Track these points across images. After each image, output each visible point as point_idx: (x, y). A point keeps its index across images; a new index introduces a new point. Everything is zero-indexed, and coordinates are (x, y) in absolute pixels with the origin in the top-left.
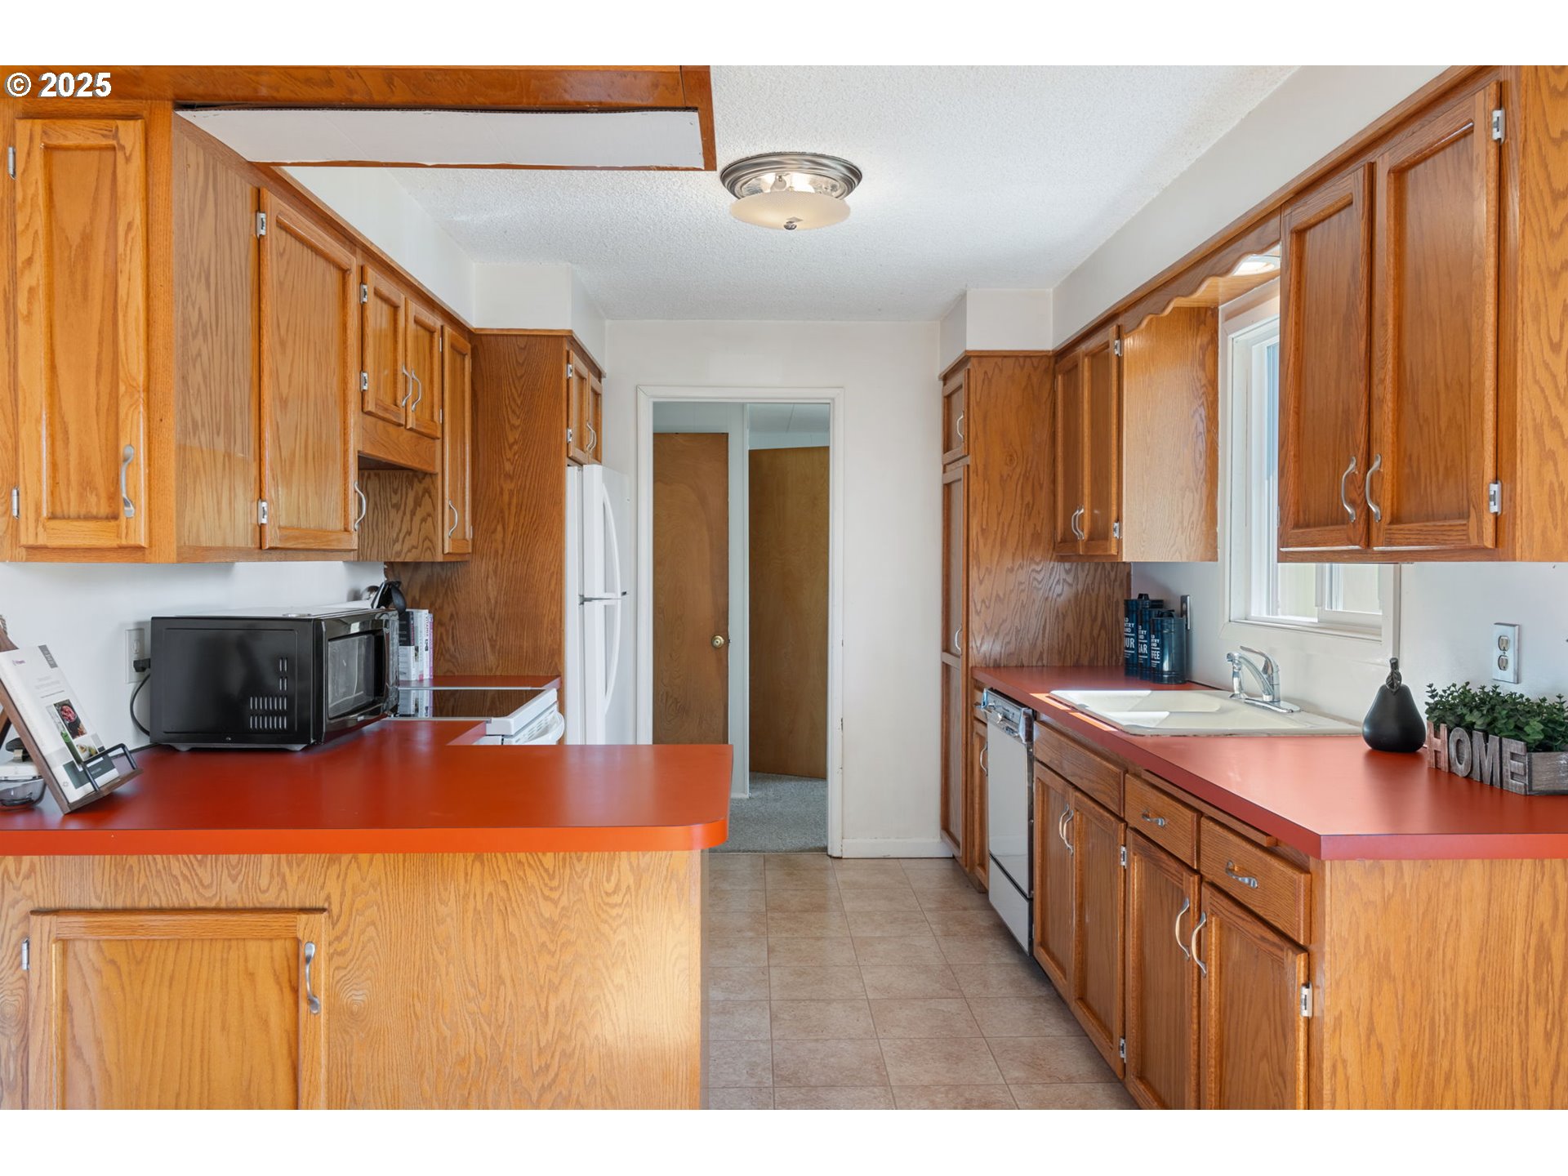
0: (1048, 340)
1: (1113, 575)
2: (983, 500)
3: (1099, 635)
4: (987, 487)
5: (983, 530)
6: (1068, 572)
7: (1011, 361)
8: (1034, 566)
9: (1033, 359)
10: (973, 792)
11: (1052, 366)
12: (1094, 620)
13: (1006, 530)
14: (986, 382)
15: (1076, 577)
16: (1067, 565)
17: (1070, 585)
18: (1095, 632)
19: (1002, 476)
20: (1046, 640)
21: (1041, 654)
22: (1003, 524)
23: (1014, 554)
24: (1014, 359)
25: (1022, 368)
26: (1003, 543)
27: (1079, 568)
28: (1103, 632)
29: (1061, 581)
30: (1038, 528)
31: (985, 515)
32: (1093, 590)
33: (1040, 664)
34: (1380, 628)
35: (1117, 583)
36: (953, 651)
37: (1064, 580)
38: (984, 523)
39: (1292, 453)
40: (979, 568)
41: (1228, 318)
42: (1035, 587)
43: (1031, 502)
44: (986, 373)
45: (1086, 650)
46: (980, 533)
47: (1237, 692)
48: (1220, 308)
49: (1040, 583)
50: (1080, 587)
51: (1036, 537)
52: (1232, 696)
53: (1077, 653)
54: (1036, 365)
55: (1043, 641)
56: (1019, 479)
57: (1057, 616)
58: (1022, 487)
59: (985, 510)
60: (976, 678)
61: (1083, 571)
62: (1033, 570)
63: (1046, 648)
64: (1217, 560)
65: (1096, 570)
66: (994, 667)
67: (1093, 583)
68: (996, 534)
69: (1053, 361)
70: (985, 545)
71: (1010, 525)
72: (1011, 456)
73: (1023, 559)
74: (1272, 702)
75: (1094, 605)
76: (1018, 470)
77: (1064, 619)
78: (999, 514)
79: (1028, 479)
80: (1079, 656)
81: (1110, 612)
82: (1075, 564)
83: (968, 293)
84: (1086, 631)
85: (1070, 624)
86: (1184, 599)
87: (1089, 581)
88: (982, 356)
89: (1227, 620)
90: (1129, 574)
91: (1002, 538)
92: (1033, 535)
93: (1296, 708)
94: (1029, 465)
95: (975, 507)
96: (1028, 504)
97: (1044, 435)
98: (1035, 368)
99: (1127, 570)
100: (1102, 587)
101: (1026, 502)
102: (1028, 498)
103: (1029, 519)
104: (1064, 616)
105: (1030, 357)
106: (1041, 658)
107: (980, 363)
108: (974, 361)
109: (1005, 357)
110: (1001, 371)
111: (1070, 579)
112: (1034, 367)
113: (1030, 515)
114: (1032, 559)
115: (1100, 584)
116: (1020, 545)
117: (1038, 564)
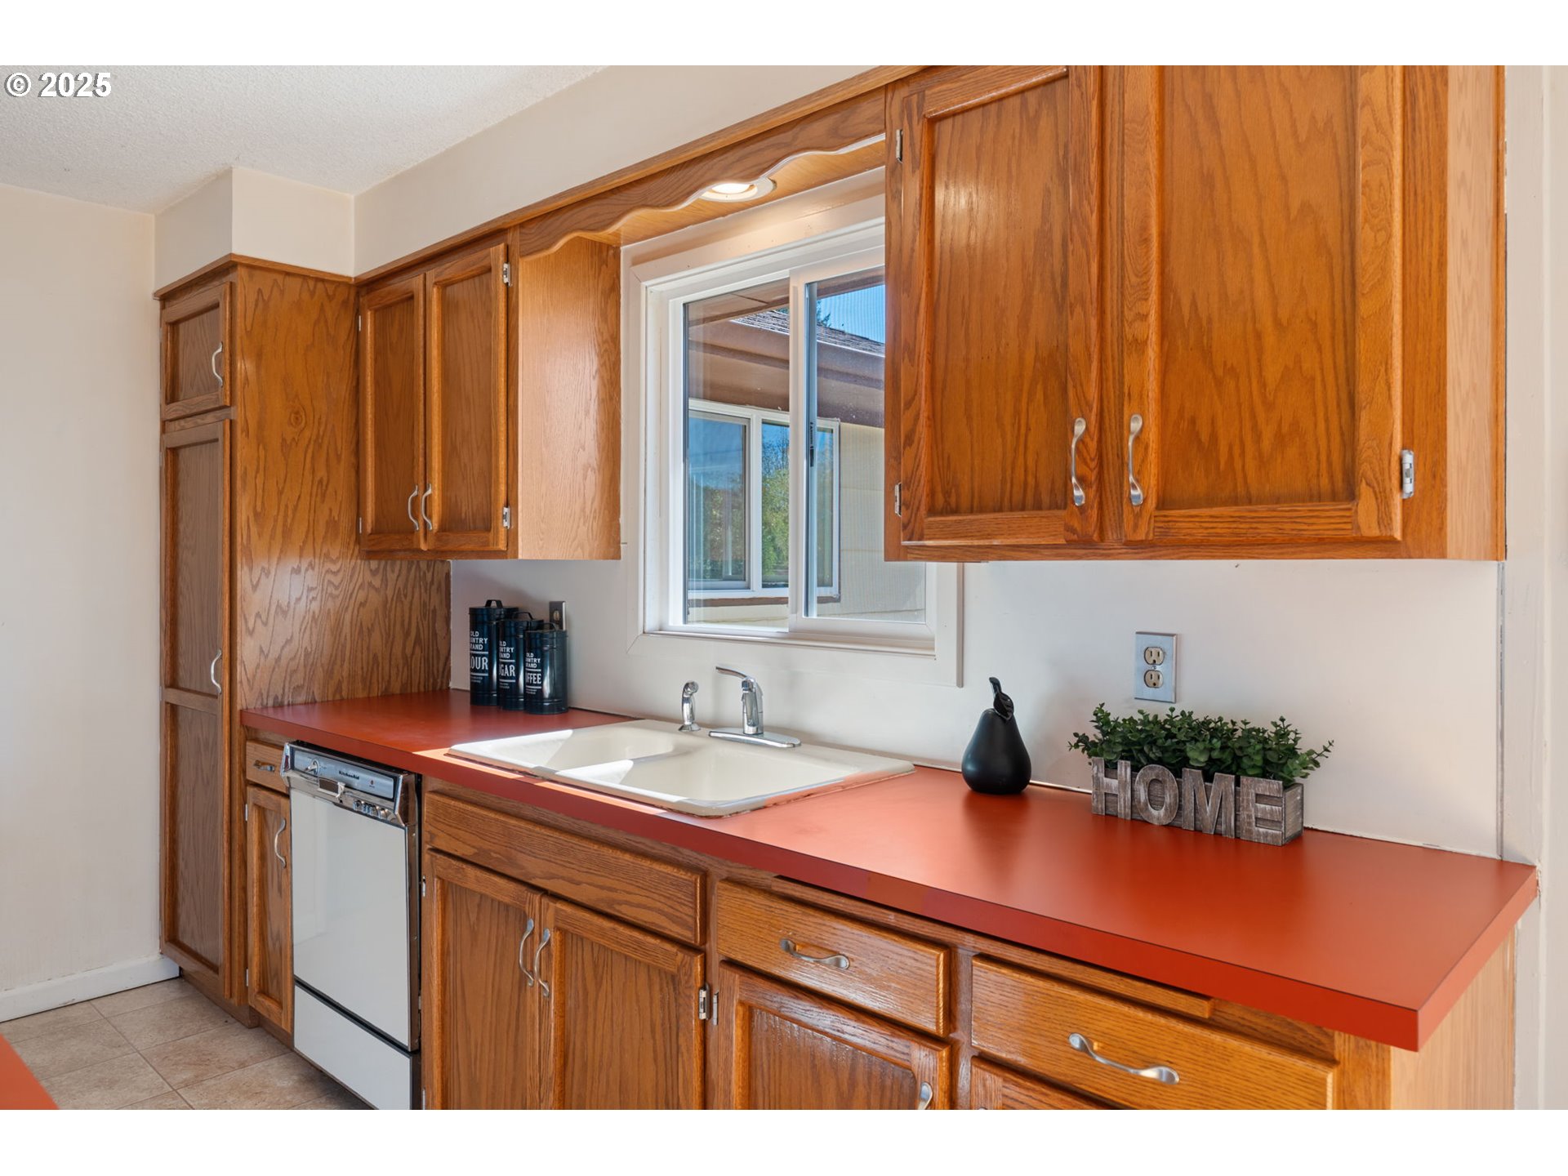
0: (349, 264)
1: (429, 576)
2: (257, 471)
3: (413, 654)
4: (262, 453)
5: (256, 514)
6: (374, 573)
7: (294, 284)
8: (329, 566)
9: (327, 285)
10: (244, 889)
11: (352, 298)
12: (407, 634)
13: (290, 513)
14: (261, 305)
15: (385, 581)
16: (374, 564)
17: (377, 590)
18: (408, 651)
19: (284, 440)
20: (346, 665)
21: (340, 683)
22: (287, 506)
23: (302, 549)
24: (299, 281)
25: (312, 294)
26: (287, 533)
27: (388, 568)
28: (418, 650)
29: (366, 584)
30: (335, 514)
31: (260, 492)
32: (406, 596)
33: (338, 697)
34: (933, 640)
35: (434, 587)
36: (182, 685)
37: (370, 584)
38: (259, 504)
39: (926, 414)
40: (251, 569)
41: (638, 261)
42: (331, 595)
43: (325, 479)
44: (260, 291)
45: (397, 674)
46: (252, 518)
47: (687, 723)
48: (623, 248)
49: (336, 588)
50: (390, 593)
51: (332, 525)
52: (681, 729)
53: (386, 678)
54: (331, 293)
55: (342, 666)
56: (308, 446)
57: (361, 631)
58: (313, 457)
59: (260, 486)
60: (249, 725)
61: (393, 571)
62: (328, 571)
63: (345, 674)
64: (619, 558)
65: (409, 570)
66: (274, 707)
67: (405, 587)
68: (276, 521)
69: (353, 292)
70: (260, 535)
71: (296, 507)
72: (297, 413)
73: (314, 558)
74: (756, 734)
75: (407, 615)
76: (307, 433)
77: (370, 635)
78: (280, 493)
79: (320, 446)
80: (389, 682)
81: (426, 623)
82: (383, 562)
83: (234, 170)
84: (398, 650)
85: (377, 640)
86: (556, 607)
87: (400, 584)
88: (256, 267)
89: (641, 632)
90: (448, 576)
91: (284, 525)
92: (327, 523)
93: (797, 742)
94: (322, 429)
95: (244, 482)
96: (321, 482)
97: (343, 390)
98: (330, 298)
99: (446, 571)
100: (417, 595)
101: (317, 479)
102: (322, 473)
103: (323, 502)
104: (370, 631)
105: (323, 280)
106: (339, 689)
107: (251, 276)
108: (242, 272)
109: (288, 274)
110: (282, 292)
111: (377, 582)
112: (328, 296)
113: (324, 496)
114: (327, 556)
115: (413, 588)
116: (311, 535)
117: (334, 562)
